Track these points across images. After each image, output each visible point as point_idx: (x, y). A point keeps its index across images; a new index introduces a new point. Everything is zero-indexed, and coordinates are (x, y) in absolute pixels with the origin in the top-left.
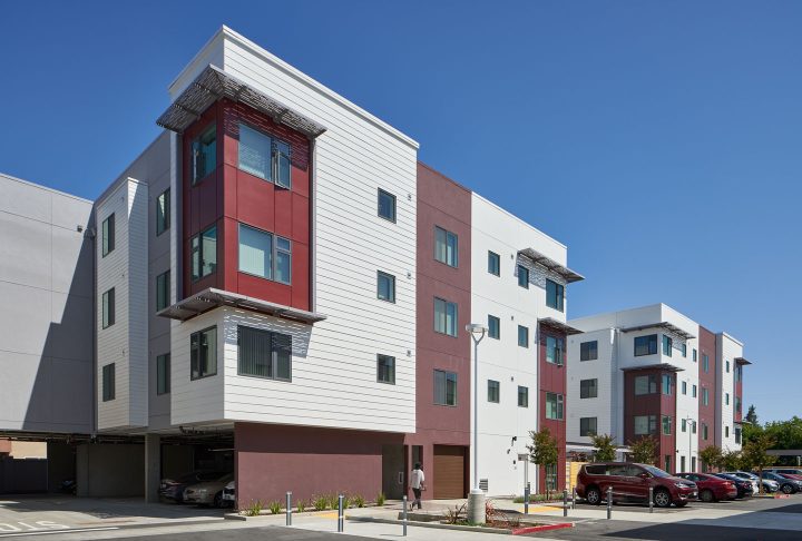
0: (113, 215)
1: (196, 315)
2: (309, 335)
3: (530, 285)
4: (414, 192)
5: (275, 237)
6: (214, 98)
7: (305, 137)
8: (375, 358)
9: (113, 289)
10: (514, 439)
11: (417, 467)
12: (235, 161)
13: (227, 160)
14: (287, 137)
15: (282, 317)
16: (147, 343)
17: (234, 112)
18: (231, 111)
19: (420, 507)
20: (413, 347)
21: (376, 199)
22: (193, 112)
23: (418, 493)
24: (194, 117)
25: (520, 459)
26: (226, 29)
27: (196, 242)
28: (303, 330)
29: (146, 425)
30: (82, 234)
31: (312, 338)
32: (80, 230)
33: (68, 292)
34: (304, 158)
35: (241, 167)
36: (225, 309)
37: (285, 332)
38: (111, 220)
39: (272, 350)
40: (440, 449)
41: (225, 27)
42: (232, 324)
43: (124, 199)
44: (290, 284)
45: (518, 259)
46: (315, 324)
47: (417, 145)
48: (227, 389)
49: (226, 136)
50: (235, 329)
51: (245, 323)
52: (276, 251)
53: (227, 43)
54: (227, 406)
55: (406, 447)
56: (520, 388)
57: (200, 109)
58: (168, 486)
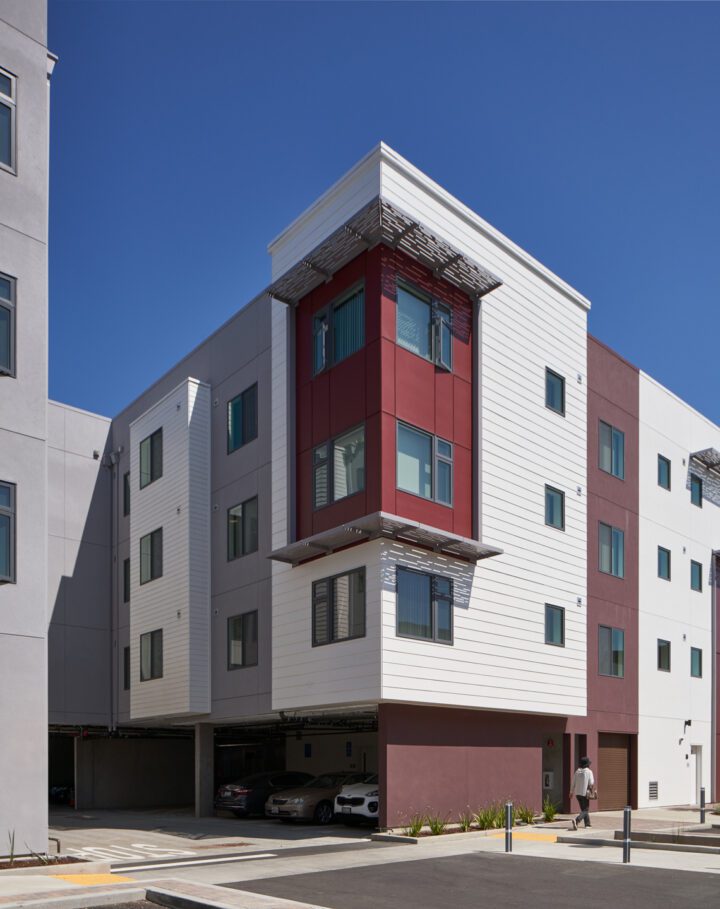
0: (160, 431)
1: (324, 555)
2: (472, 577)
3: (704, 501)
4: (584, 372)
5: (436, 439)
6: (364, 246)
7: (467, 297)
8: (542, 609)
9: (160, 530)
10: (688, 723)
11: (583, 764)
12: (393, 333)
13: (384, 333)
14: (447, 297)
15: (444, 553)
16: (209, 601)
17: (391, 263)
18: (388, 263)
19: (587, 823)
20: (583, 593)
21: (543, 383)
22: (323, 271)
23: (584, 803)
24: (321, 278)
25: (692, 752)
26: (385, 149)
27: (322, 453)
28: (466, 571)
29: (209, 711)
30: (97, 463)
31: (476, 582)
32: (96, 456)
33: (80, 539)
34: (465, 325)
35: (400, 342)
36: (382, 542)
37: (446, 573)
38: (156, 438)
39: (433, 598)
40: (606, 739)
41: (383, 144)
42: (389, 564)
43: (181, 407)
44: (451, 506)
45: (690, 464)
46: (479, 562)
47: (588, 304)
48: (385, 656)
49: (383, 298)
50: (393, 569)
51: (403, 562)
52: (437, 459)
53: (385, 168)
54: (386, 681)
55: (569, 735)
56: (693, 649)
57: (334, 267)
58: (235, 794)
